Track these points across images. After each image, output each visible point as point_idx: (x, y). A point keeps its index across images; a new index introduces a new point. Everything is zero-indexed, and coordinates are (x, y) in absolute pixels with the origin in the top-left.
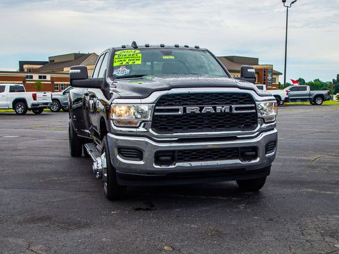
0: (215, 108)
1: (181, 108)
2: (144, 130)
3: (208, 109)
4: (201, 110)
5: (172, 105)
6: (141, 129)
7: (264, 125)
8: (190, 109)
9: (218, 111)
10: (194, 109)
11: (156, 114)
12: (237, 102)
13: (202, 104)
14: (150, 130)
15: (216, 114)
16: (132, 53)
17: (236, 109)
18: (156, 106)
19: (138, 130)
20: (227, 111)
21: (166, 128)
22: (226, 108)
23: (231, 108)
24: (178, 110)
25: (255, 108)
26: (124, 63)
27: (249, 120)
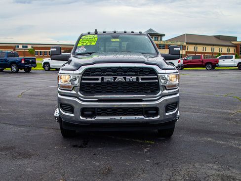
0: (125, 78)
1: (100, 78)
2: (75, 93)
3: (120, 79)
4: (114, 80)
5: (94, 75)
6: (73, 92)
7: (166, 91)
8: (106, 79)
9: (128, 80)
10: (109, 79)
11: (83, 81)
12: (143, 74)
13: (115, 75)
14: (79, 93)
15: (126, 82)
16: (92, 37)
17: (142, 79)
18: (82, 76)
19: (71, 92)
20: (135, 80)
21: (90, 92)
22: (134, 79)
23: (137, 79)
24: (97, 79)
25: (157, 79)
26: (85, 44)
27: (153, 87)
